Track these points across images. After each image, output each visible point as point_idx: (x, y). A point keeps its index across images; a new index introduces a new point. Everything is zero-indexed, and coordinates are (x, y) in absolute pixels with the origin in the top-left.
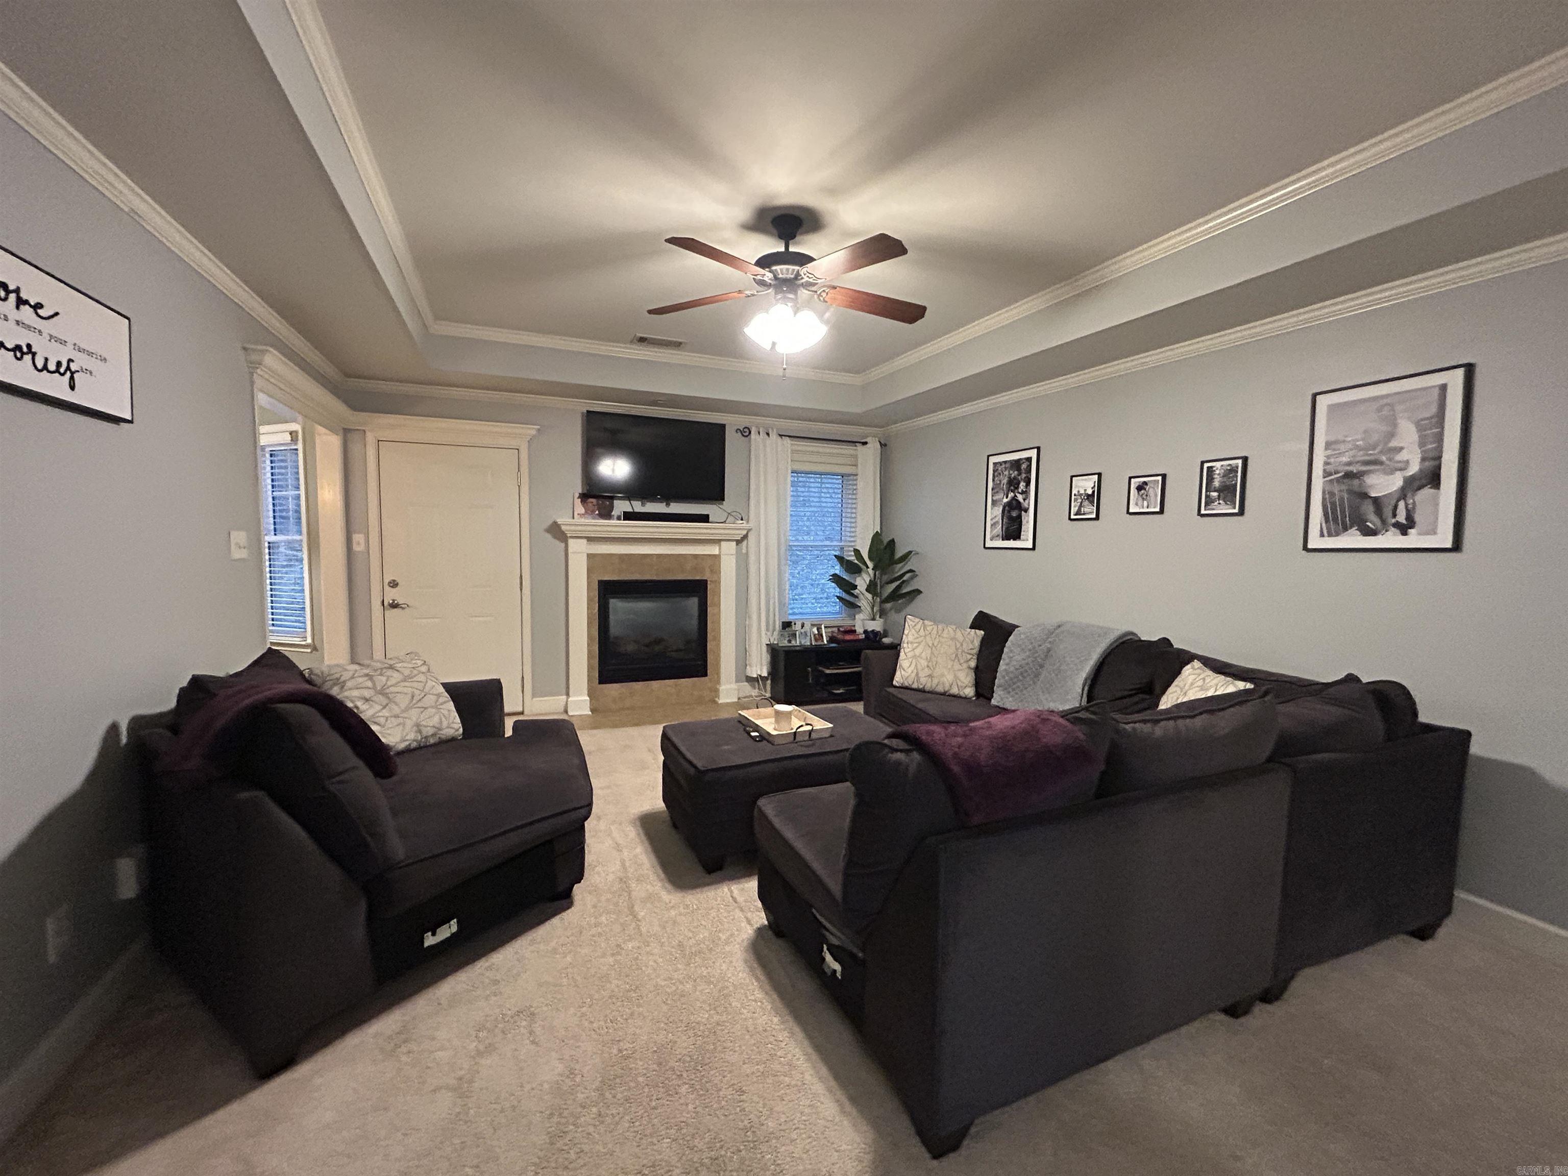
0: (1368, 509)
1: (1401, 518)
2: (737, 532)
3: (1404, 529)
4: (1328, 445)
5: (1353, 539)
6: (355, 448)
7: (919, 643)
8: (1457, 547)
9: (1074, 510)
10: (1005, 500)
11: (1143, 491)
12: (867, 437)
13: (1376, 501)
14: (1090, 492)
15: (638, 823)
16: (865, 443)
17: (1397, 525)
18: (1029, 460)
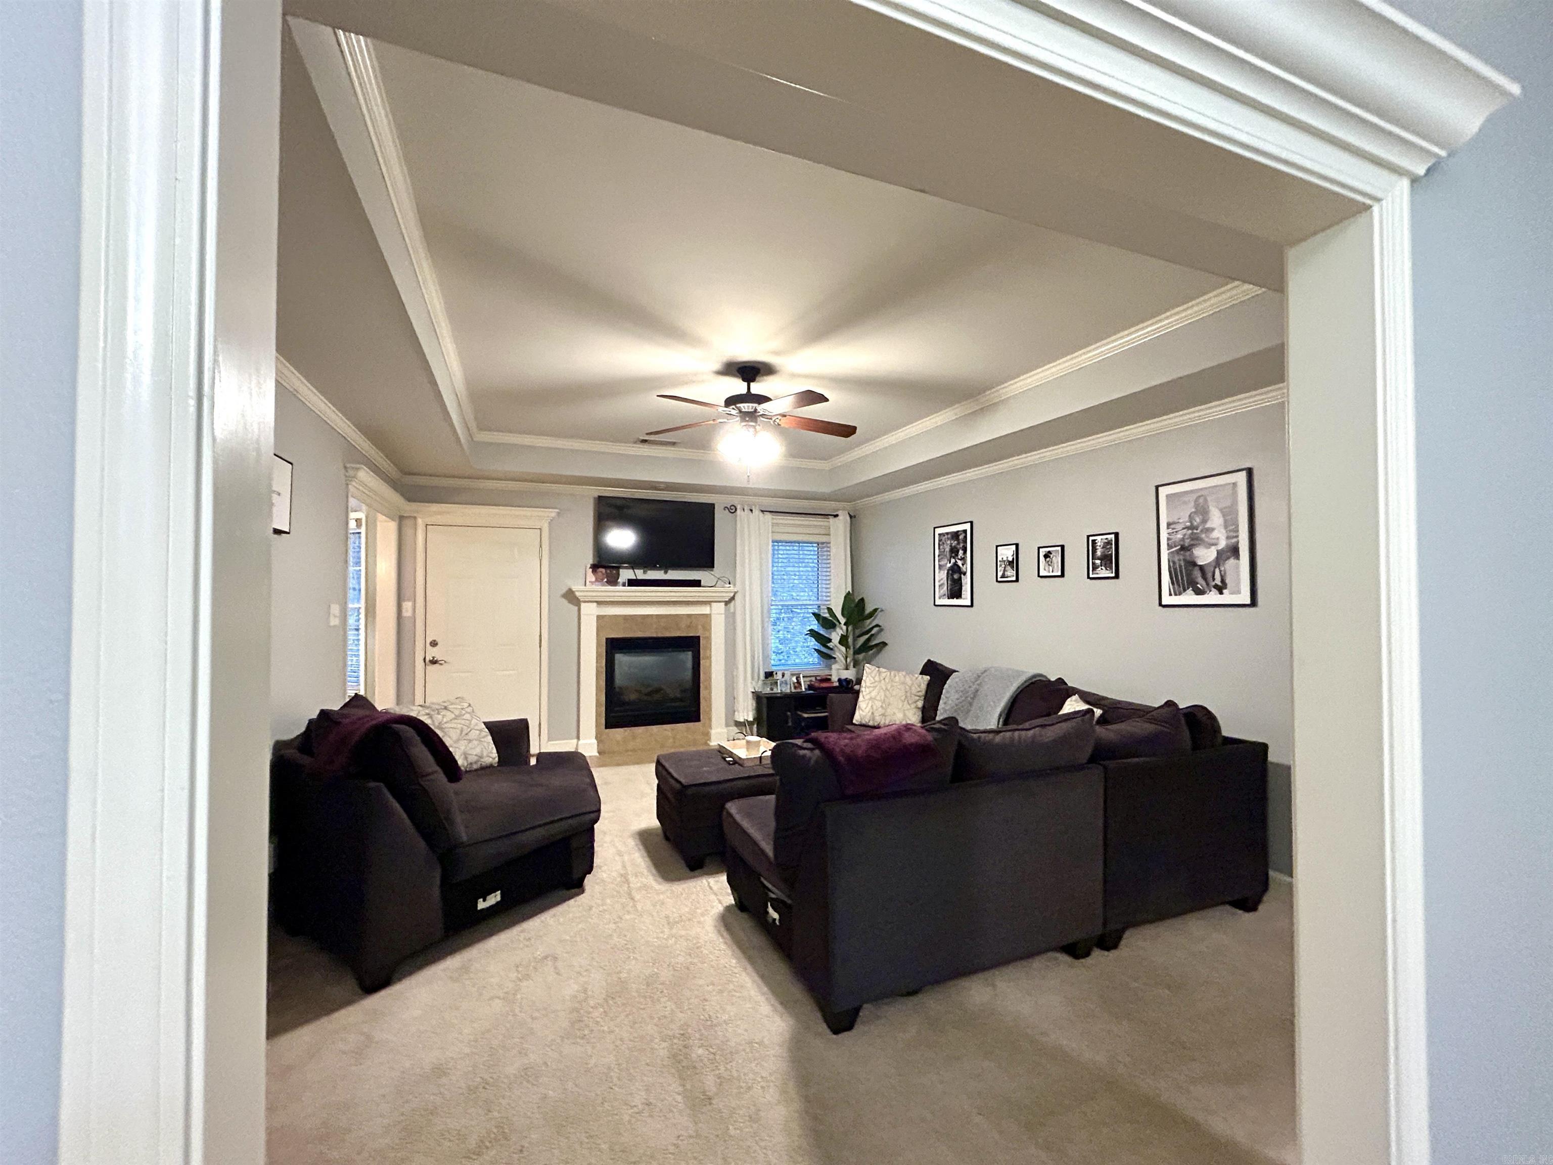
0: (1197, 574)
1: (1218, 581)
2: (724, 594)
3: (1220, 590)
4: (1169, 525)
5: (1189, 598)
6: (408, 532)
7: (875, 687)
8: (1254, 603)
9: (1000, 574)
10: (949, 565)
11: (1048, 559)
12: (838, 510)
13: (1202, 568)
14: (1010, 559)
15: (637, 837)
16: (836, 516)
17: (1216, 586)
18: (965, 531)
